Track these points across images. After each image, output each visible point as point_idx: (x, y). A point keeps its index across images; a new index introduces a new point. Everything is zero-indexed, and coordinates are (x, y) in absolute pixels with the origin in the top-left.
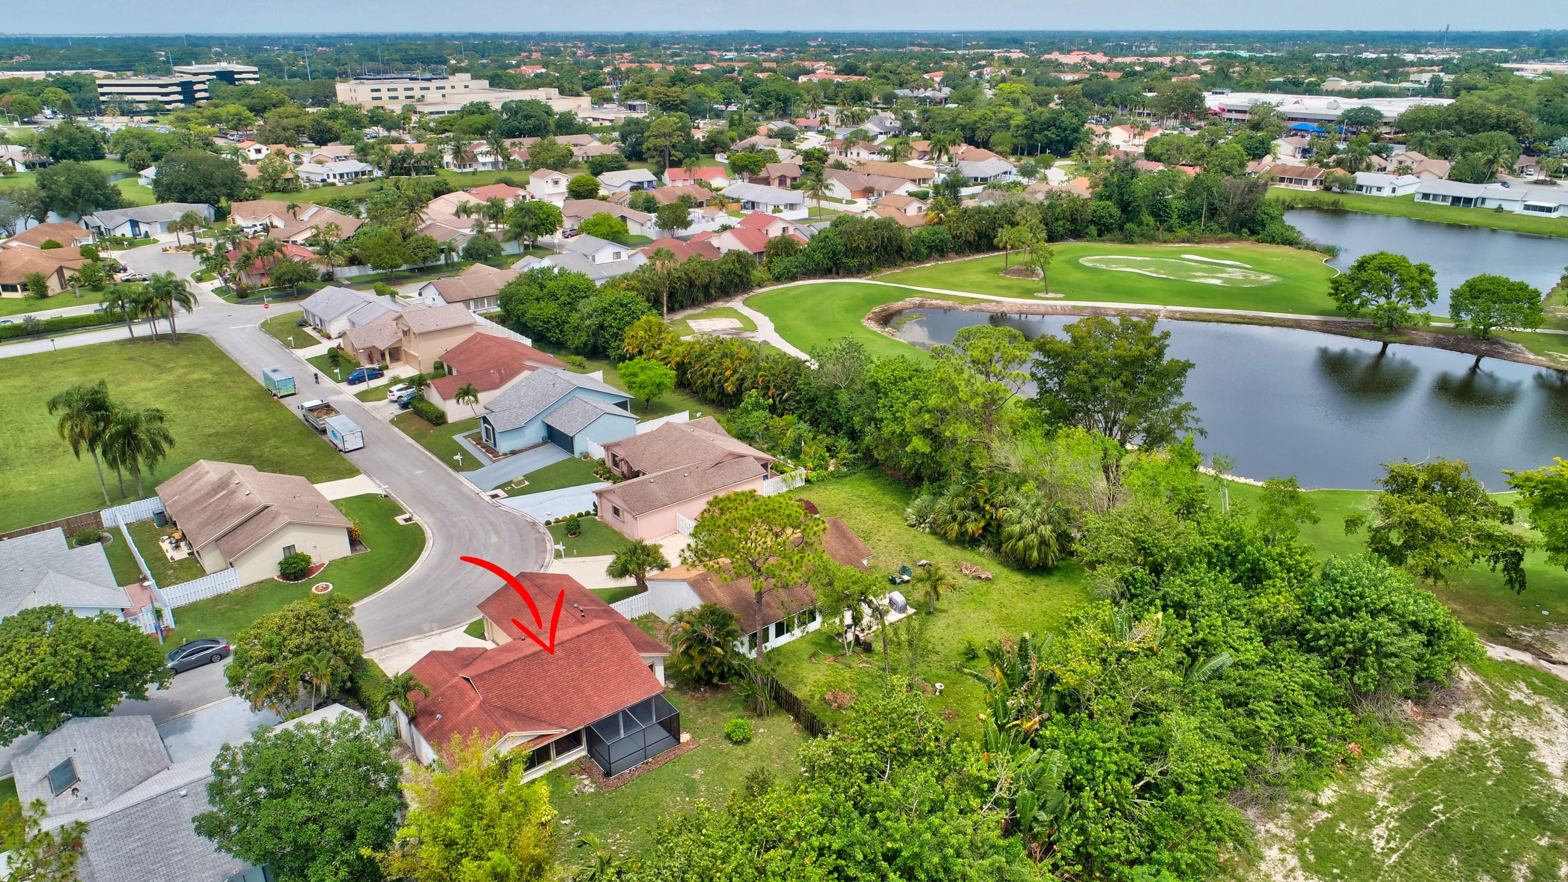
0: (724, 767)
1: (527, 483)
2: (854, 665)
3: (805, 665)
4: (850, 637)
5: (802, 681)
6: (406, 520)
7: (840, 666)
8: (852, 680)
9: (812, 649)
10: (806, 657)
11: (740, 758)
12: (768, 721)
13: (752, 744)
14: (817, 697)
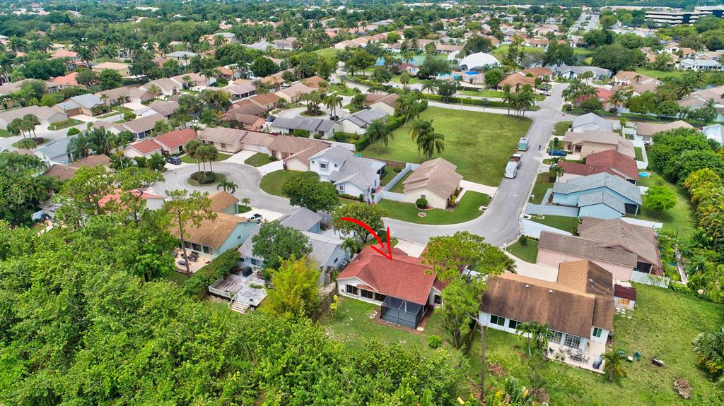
1: (544, 218)
3: (507, 347)
6: (483, 209)
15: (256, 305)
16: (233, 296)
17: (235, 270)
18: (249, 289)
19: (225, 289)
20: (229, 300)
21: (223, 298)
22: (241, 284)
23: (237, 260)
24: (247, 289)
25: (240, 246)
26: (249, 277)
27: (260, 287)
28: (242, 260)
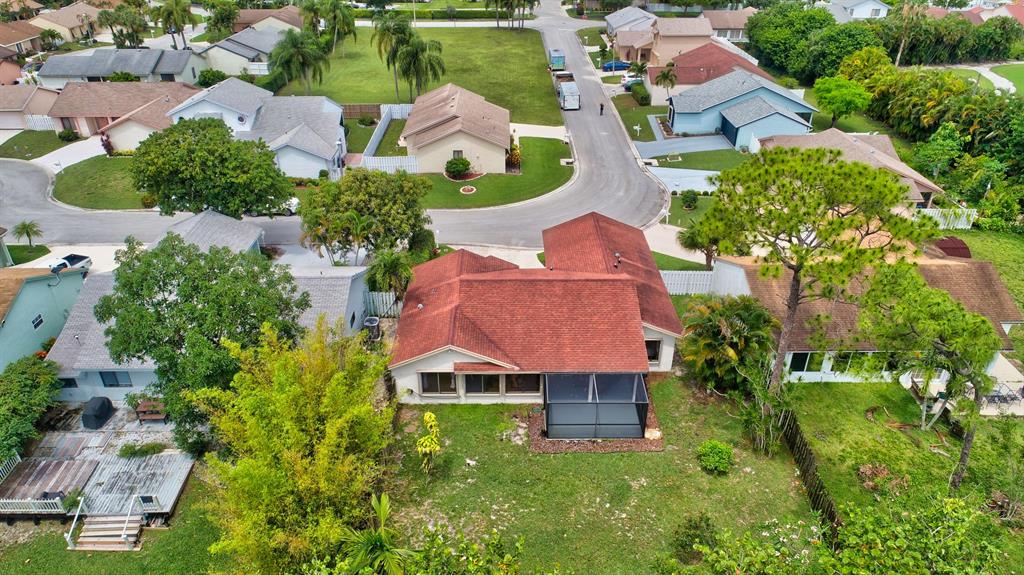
0: (674, 490)
1: (680, 159)
2: (925, 444)
3: (856, 417)
4: (937, 408)
5: (839, 435)
6: (568, 163)
7: (904, 438)
8: (912, 463)
9: (875, 402)
10: (862, 408)
11: (700, 490)
12: (764, 462)
13: (723, 480)
14: (850, 462)
15: (167, 509)
16: (75, 504)
17: (53, 420)
18: (122, 465)
19: (37, 488)
20: (65, 519)
21: (37, 519)
22: (90, 455)
23: (53, 386)
24: (114, 466)
25: (47, 347)
26: (109, 427)
27: (156, 449)
28: (70, 383)
